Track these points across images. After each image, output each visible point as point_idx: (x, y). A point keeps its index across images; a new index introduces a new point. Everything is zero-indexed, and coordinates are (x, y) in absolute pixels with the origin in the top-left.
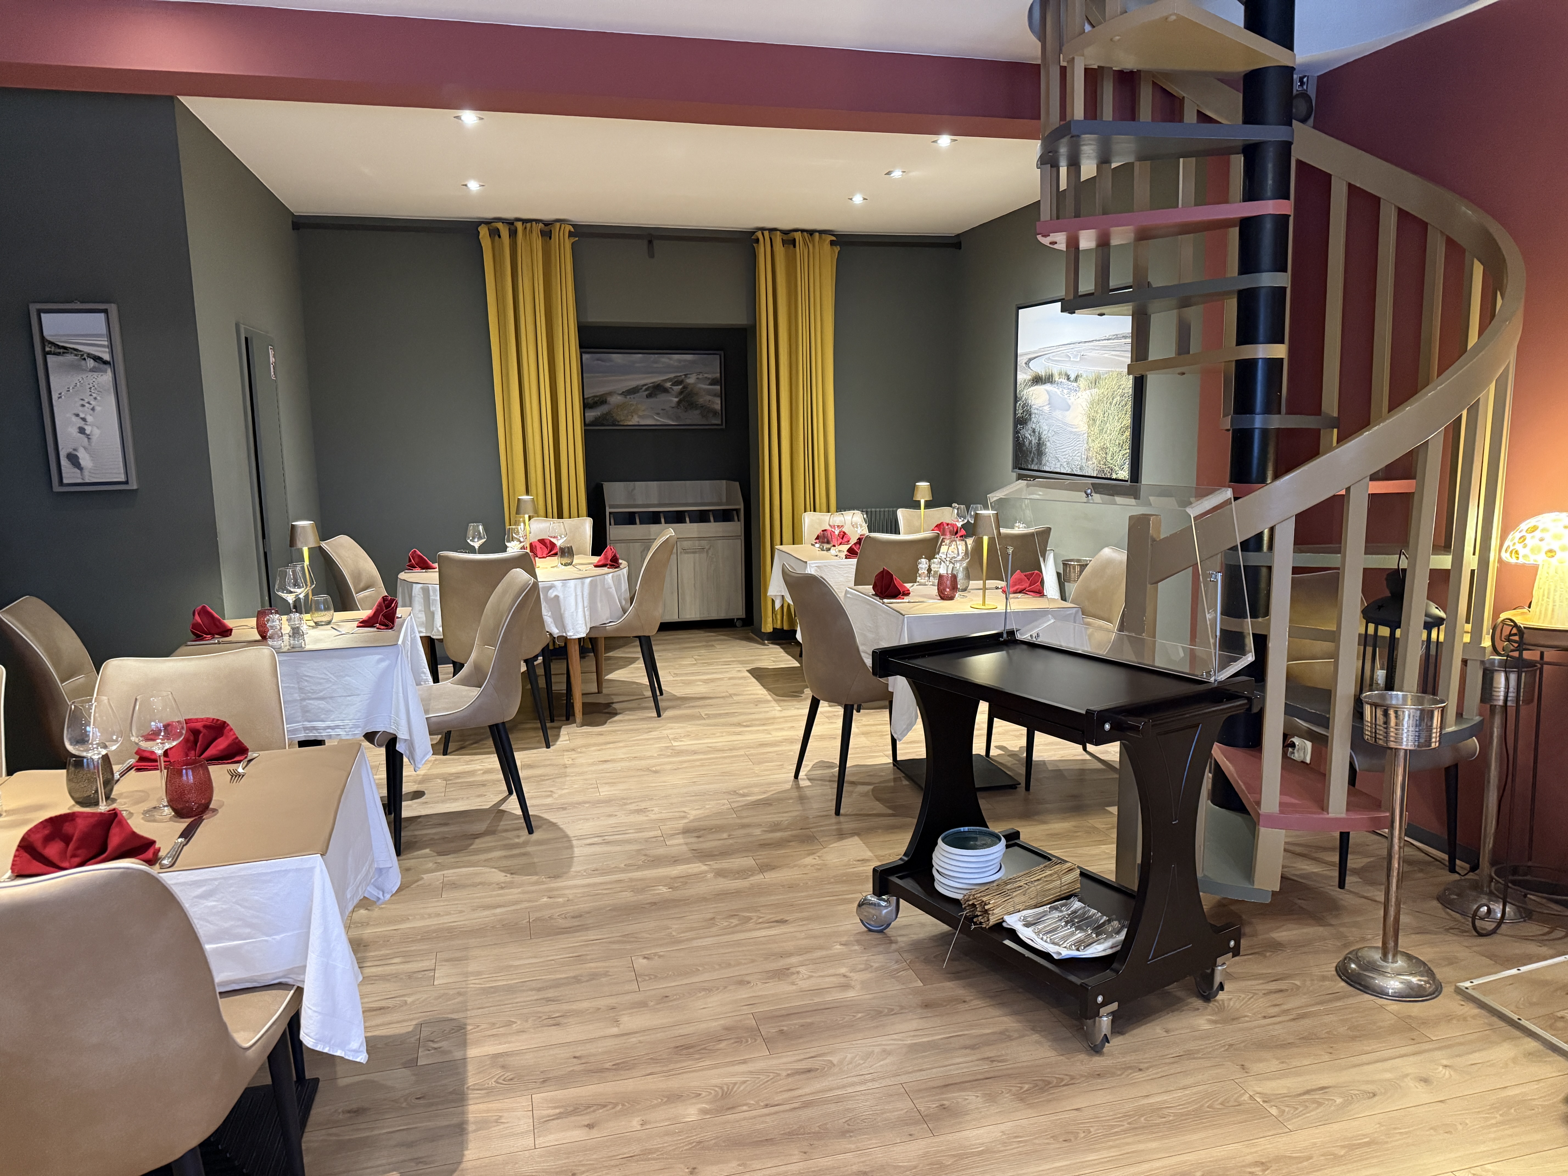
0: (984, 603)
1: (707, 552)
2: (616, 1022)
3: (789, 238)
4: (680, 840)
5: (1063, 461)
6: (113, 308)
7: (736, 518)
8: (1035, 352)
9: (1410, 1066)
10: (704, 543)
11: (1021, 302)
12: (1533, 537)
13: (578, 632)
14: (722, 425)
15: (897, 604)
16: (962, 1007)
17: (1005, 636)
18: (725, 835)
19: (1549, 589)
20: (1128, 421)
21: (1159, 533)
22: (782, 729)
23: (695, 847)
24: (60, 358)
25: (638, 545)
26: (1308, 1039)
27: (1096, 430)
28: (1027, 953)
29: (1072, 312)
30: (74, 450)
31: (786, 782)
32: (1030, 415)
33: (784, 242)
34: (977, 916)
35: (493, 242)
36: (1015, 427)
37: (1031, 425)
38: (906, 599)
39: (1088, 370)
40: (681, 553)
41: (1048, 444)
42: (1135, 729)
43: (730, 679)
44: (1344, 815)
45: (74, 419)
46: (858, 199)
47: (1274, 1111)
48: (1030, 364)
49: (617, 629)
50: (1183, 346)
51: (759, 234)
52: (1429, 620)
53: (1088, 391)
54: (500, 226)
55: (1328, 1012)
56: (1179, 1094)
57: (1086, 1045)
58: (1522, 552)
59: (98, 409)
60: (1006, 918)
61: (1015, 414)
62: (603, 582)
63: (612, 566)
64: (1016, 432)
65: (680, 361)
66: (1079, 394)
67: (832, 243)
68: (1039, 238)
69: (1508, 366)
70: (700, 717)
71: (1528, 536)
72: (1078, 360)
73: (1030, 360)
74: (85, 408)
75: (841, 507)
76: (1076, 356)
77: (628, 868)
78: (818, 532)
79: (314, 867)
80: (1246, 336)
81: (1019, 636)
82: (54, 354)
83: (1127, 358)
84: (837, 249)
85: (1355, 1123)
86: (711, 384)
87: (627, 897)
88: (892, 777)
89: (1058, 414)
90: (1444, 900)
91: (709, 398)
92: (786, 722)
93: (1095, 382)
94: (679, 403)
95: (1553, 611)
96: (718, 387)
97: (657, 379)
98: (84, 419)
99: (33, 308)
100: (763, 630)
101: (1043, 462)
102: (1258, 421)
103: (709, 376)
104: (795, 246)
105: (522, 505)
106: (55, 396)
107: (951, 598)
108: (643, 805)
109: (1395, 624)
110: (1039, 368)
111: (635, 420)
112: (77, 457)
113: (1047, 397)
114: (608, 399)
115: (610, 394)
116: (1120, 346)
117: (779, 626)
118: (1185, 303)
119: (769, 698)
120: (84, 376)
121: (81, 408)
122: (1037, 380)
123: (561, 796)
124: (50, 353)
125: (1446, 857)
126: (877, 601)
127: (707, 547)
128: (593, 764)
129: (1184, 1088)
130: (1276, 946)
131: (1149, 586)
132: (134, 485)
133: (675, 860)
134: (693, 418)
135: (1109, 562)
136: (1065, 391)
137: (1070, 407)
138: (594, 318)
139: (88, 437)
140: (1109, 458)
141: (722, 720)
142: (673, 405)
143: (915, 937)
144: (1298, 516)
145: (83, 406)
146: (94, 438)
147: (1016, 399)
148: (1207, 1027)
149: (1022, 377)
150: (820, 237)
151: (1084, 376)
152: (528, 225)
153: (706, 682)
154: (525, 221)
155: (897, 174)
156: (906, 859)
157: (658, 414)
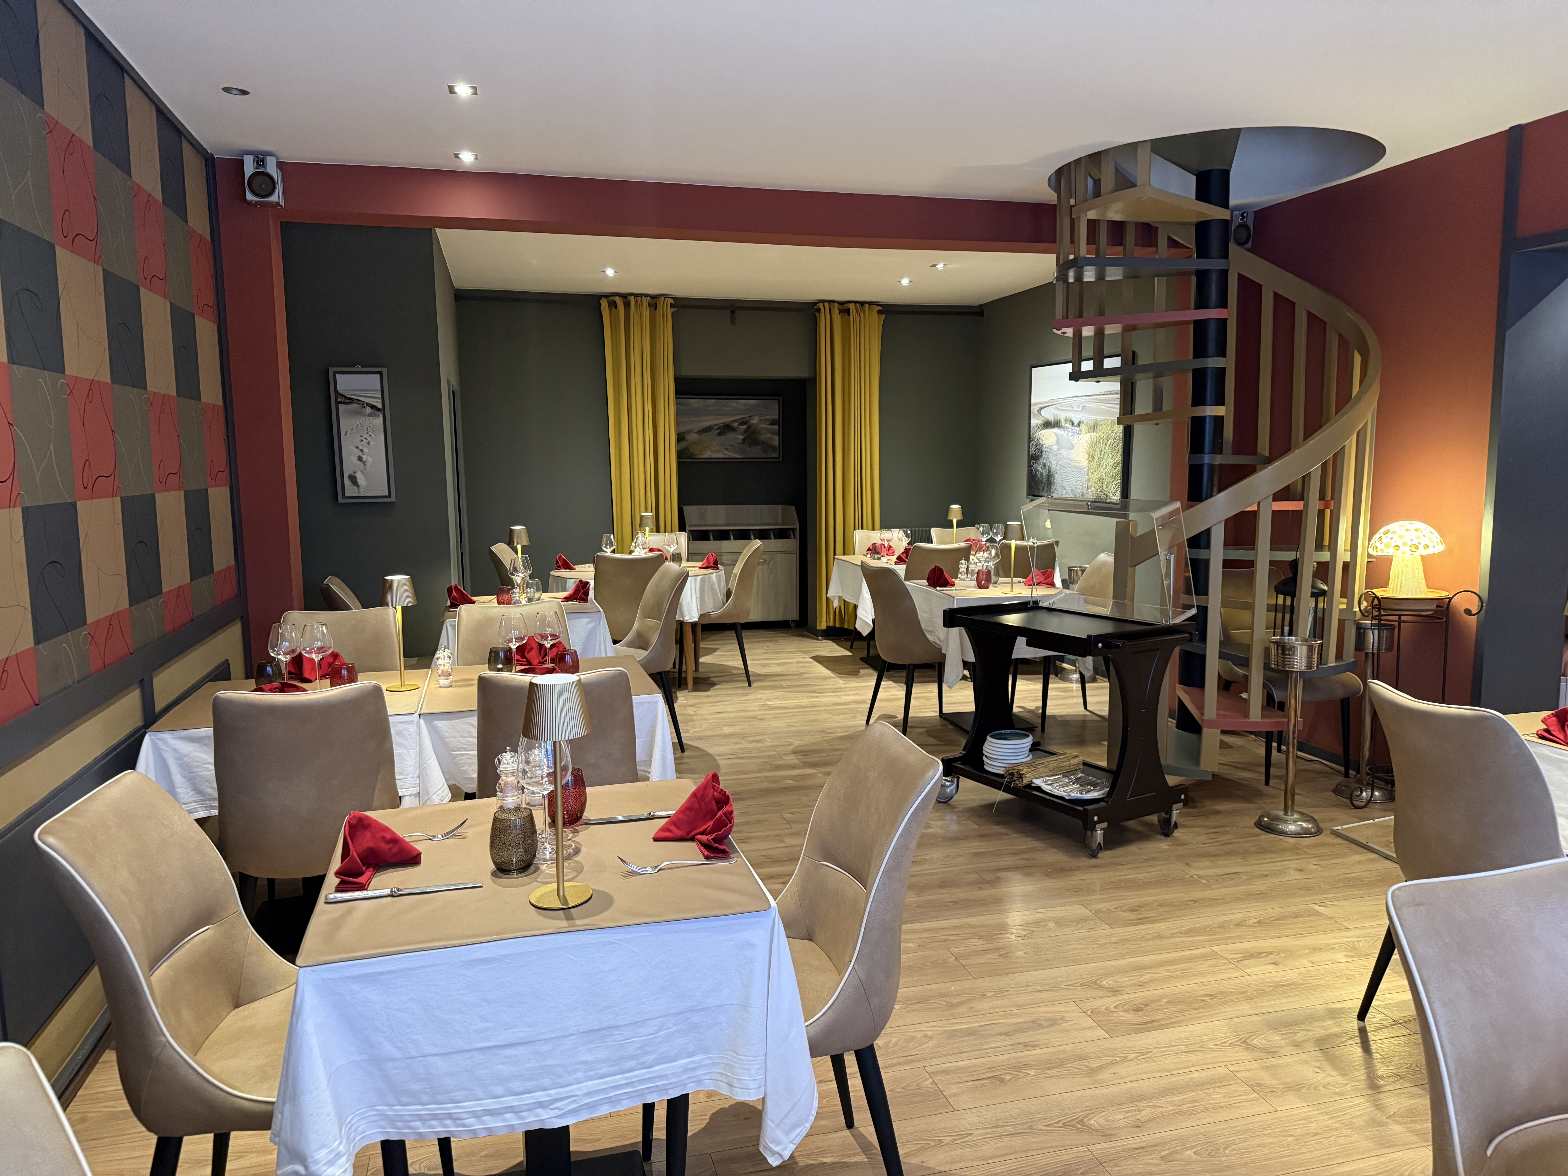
0: (1012, 591)
1: (768, 564)
2: (783, 841)
3: (844, 307)
4: (792, 757)
5: (1068, 488)
6: (385, 371)
7: (792, 536)
8: (1045, 402)
9: (1293, 864)
10: (766, 556)
11: (1034, 363)
12: (1386, 537)
13: (693, 617)
14: (779, 458)
15: (947, 590)
16: (1006, 837)
17: (1031, 604)
18: (824, 755)
19: (1398, 573)
20: (1119, 458)
21: (1136, 532)
22: (849, 695)
23: (804, 760)
24: (348, 406)
26: (1230, 853)
27: (1095, 465)
28: (1048, 797)
29: (1077, 380)
30: (354, 472)
31: (862, 726)
32: (1042, 452)
33: (841, 311)
34: (1015, 781)
35: (610, 311)
36: (1029, 462)
37: (1042, 461)
38: (953, 588)
39: (1088, 418)
41: (1056, 476)
42: (1117, 646)
43: (798, 663)
44: (1260, 720)
45: (355, 450)
46: (905, 282)
47: (1204, 882)
48: (1042, 412)
49: (719, 617)
50: (1158, 405)
51: (821, 305)
52: (1316, 591)
53: (1088, 434)
54: (617, 299)
55: (1245, 842)
56: (1146, 874)
57: (1087, 854)
58: (1380, 547)
59: (372, 443)
60: (1034, 781)
61: (1029, 452)
62: (710, 578)
63: (713, 568)
64: (1030, 466)
65: (745, 405)
66: (1081, 436)
67: (879, 312)
68: (1055, 331)
69: (1367, 422)
70: (783, 687)
71: (1384, 536)
72: (1080, 409)
73: (1042, 408)
74: (363, 443)
75: (886, 525)
76: (1078, 407)
77: (760, 771)
78: (869, 545)
79: (657, 702)
80: (1199, 400)
81: (1041, 604)
82: (344, 403)
83: (1116, 410)
84: (883, 317)
85: (1253, 887)
86: (771, 424)
87: (766, 785)
88: (940, 723)
89: (1064, 452)
90: (1337, 791)
91: (769, 435)
92: (851, 690)
93: (1094, 427)
94: (744, 440)
95: (1401, 587)
96: (776, 427)
97: (727, 420)
98: (362, 450)
99: (331, 370)
100: (818, 628)
101: (1052, 490)
102: (1207, 459)
103: (769, 417)
104: (849, 315)
105: (644, 521)
106: (342, 434)
107: (987, 588)
108: (758, 738)
109: (1293, 595)
110: (1049, 414)
111: (708, 454)
112: (355, 478)
113: (1056, 438)
114: (686, 437)
115: (688, 432)
116: (1113, 400)
117: (831, 624)
118: (1158, 375)
119: (832, 675)
120: (364, 420)
121: (361, 443)
122: (1047, 425)
123: (695, 732)
124: (341, 402)
125: (1342, 769)
126: (931, 589)
128: (711, 714)
129: (1148, 872)
130: (1217, 812)
131: (1129, 568)
132: (393, 499)
133: (793, 767)
134: (755, 452)
135: (1104, 564)
136: (1070, 434)
137: (1073, 446)
138: (687, 372)
139: (364, 463)
140: (1105, 487)
141: (800, 689)
142: (740, 441)
143: (970, 806)
144: (1226, 520)
145: (362, 441)
146: (368, 464)
147: (1030, 439)
148: (1166, 847)
149: (1034, 422)
150: (869, 307)
151: (1085, 422)
152: (639, 298)
153: (779, 664)
154: (637, 295)
155: (940, 266)
156: (964, 752)
157: (727, 449)
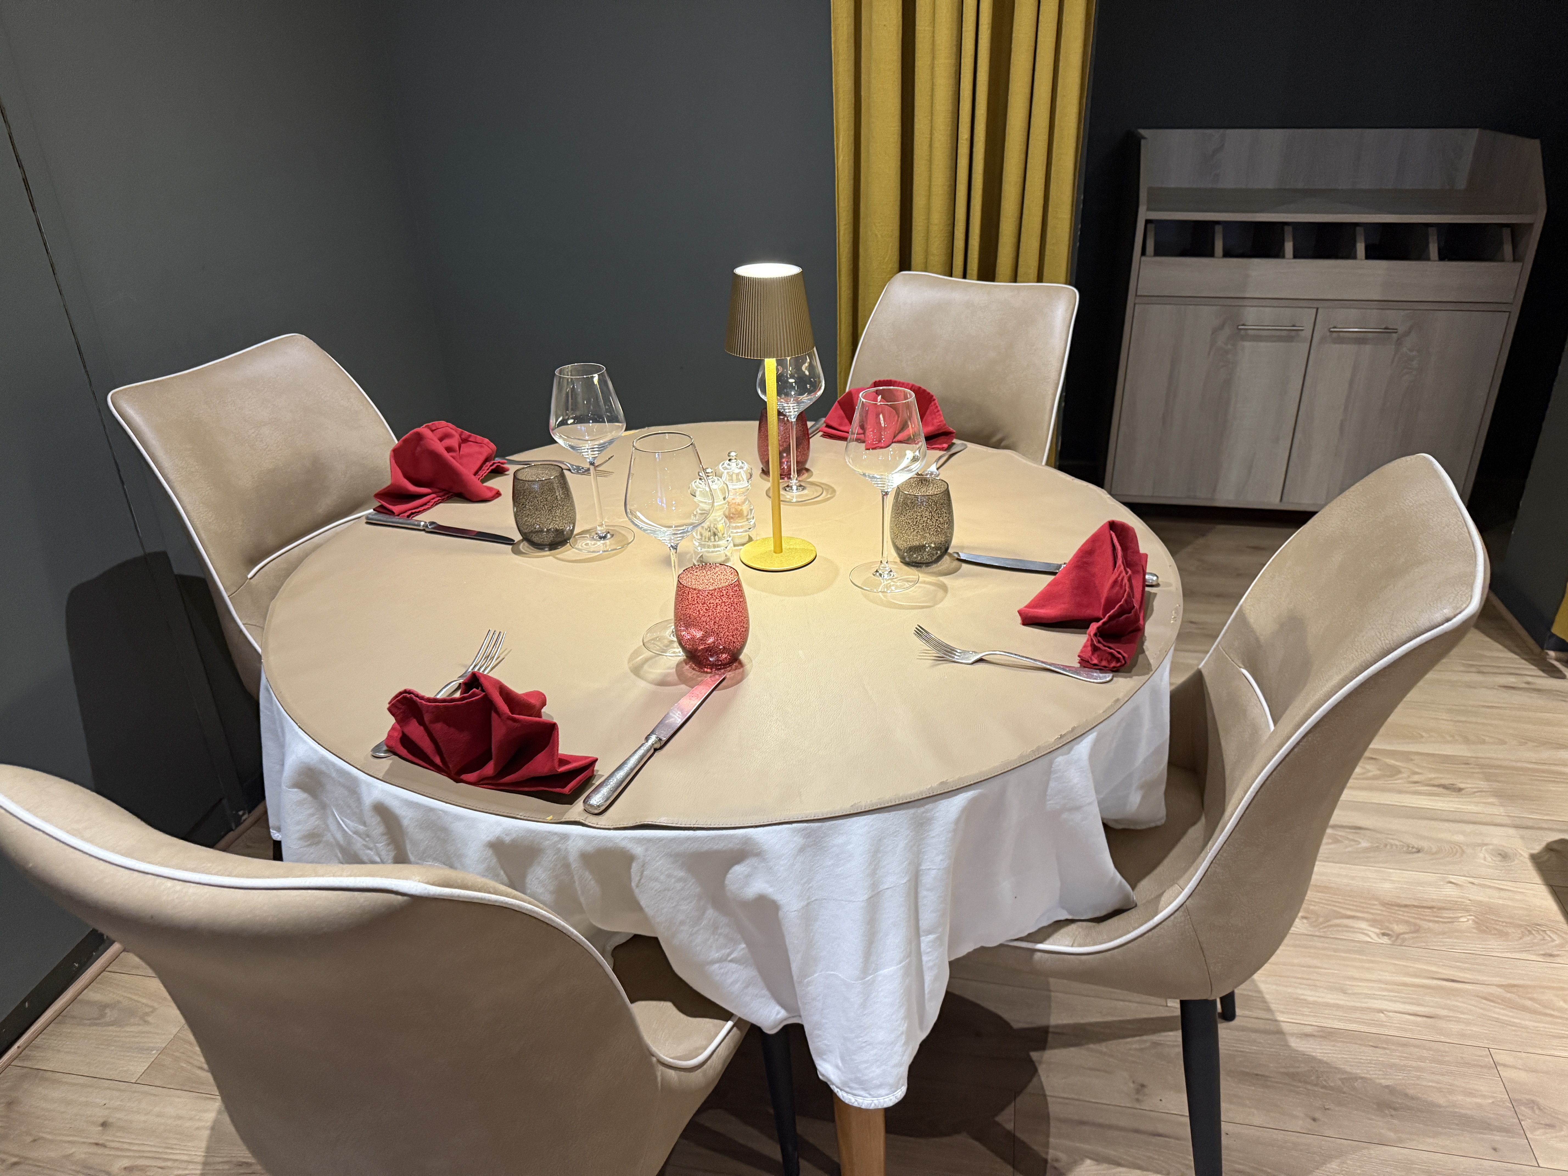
1: (1399, 343)
7: (1508, 249)
10: (1396, 318)
25: (1206, 311)
40: (1323, 340)
127: (1402, 329)
